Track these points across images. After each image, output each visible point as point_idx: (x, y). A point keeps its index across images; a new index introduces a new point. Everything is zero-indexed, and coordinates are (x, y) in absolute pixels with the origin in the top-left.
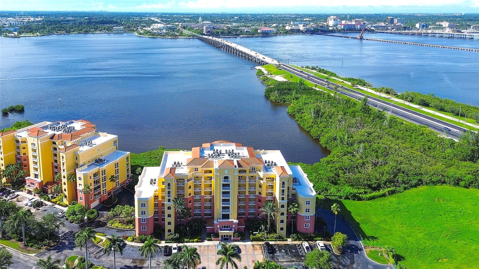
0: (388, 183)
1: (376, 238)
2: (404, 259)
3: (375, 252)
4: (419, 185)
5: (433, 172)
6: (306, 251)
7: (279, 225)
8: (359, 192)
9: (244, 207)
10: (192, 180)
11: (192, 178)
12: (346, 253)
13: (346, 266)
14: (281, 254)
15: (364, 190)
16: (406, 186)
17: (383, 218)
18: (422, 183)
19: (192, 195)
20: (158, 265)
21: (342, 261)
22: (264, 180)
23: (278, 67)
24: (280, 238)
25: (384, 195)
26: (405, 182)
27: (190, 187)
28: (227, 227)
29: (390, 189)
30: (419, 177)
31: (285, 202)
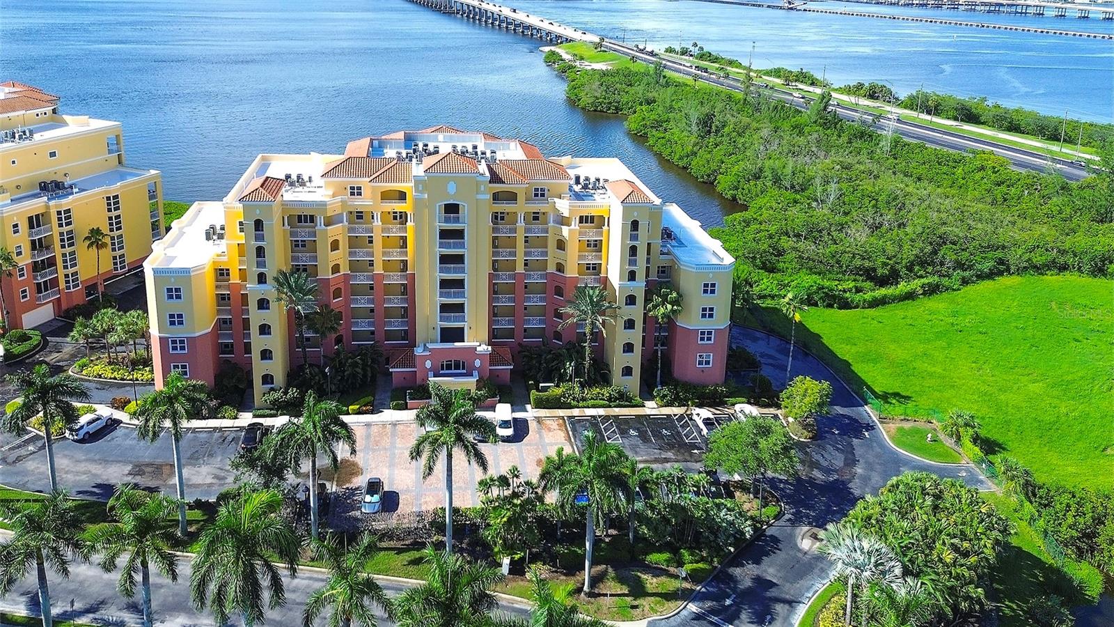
0: (916, 268)
1: (908, 398)
2: (1004, 449)
3: (915, 431)
4: (1000, 273)
5: (1030, 244)
6: (705, 431)
7: (618, 360)
8: (840, 287)
9: (511, 312)
10: (342, 222)
11: (342, 214)
12: (828, 435)
13: (832, 471)
14: (626, 441)
15: (853, 283)
16: (967, 274)
17: (921, 348)
18: (1008, 270)
19: (344, 270)
20: (222, 479)
21: (816, 457)
22: (573, 223)
23: (598, 46)
24: (623, 399)
25: (910, 296)
26: (964, 264)
27: (335, 246)
28: (457, 367)
29: (925, 281)
30: (999, 254)
31: (639, 287)
